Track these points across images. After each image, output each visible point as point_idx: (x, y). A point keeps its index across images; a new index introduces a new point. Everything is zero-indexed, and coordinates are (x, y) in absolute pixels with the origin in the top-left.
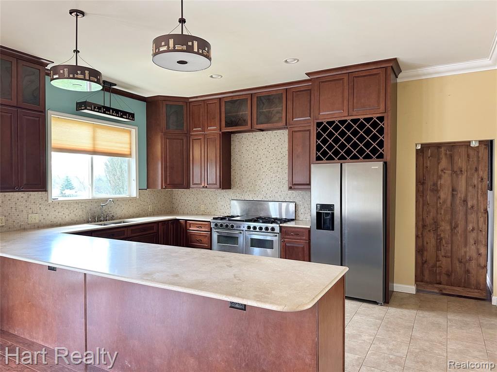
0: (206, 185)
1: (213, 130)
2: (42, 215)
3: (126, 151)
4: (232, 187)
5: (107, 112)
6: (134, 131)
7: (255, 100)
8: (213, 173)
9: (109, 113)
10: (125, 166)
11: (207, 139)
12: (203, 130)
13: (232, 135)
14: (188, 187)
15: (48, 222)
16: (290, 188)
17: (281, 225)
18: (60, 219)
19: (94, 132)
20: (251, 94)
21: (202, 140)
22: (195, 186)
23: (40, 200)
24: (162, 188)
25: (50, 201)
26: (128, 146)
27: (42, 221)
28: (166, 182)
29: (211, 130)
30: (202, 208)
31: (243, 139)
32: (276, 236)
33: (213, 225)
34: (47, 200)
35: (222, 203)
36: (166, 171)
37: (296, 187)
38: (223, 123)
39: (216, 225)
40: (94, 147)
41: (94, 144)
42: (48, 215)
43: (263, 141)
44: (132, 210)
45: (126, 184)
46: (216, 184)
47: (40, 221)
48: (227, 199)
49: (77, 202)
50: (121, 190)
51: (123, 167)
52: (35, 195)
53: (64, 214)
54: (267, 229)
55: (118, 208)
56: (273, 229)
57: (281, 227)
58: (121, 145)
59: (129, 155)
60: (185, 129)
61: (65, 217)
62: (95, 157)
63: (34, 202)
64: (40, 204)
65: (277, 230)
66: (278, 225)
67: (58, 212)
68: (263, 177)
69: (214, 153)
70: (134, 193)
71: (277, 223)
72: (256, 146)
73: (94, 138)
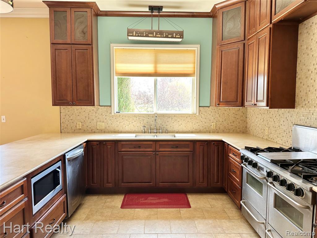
2: (107, 124)
3: (189, 70)
5: (149, 35)
6: (196, 49)
9: (152, 35)
11: (258, 41)
12: (256, 30)
15: (112, 130)
18: (121, 128)
21: (255, 42)
23: (106, 113)
25: (113, 114)
26: (192, 65)
27: (107, 128)
34: (111, 113)
40: (156, 70)
41: (155, 67)
42: (112, 124)
44: (190, 126)
47: (106, 128)
52: (102, 109)
53: (124, 124)
55: (175, 123)
59: (193, 75)
60: (242, 35)
61: (125, 127)
63: (101, 114)
64: (106, 116)
67: (120, 123)
70: (195, 111)
73: (155, 62)
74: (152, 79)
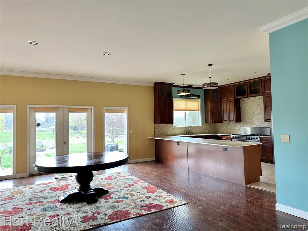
0: (229, 121)
1: (231, 98)
2: (172, 132)
3: (197, 109)
4: (241, 121)
6: (200, 101)
7: (248, 85)
8: (232, 116)
10: (197, 114)
11: (229, 102)
12: (227, 98)
13: (241, 99)
14: (222, 122)
15: (173, 134)
16: (265, 121)
17: (260, 137)
19: (186, 103)
20: (247, 82)
21: (227, 102)
22: (225, 121)
23: (171, 127)
24: (211, 122)
26: (198, 107)
28: (212, 120)
29: (230, 98)
30: (229, 131)
31: (246, 101)
32: (258, 141)
33: (232, 137)
34: (173, 127)
35: (237, 129)
36: (212, 116)
37: (268, 120)
38: (236, 95)
39: (233, 137)
41: (186, 107)
43: (254, 101)
44: (200, 131)
45: (197, 121)
46: (233, 120)
48: (240, 127)
49: (181, 128)
50: (195, 124)
51: (196, 115)
52: (170, 125)
54: (254, 138)
55: (195, 130)
56: (257, 138)
57: (260, 138)
58: (195, 107)
59: (198, 110)
60: (220, 98)
62: (186, 112)
65: (259, 139)
66: (259, 137)
67: (176, 131)
68: (255, 117)
69: (232, 107)
70: (200, 125)
71: (259, 136)
72: (251, 103)
73: (186, 105)
74: (184, 112)
